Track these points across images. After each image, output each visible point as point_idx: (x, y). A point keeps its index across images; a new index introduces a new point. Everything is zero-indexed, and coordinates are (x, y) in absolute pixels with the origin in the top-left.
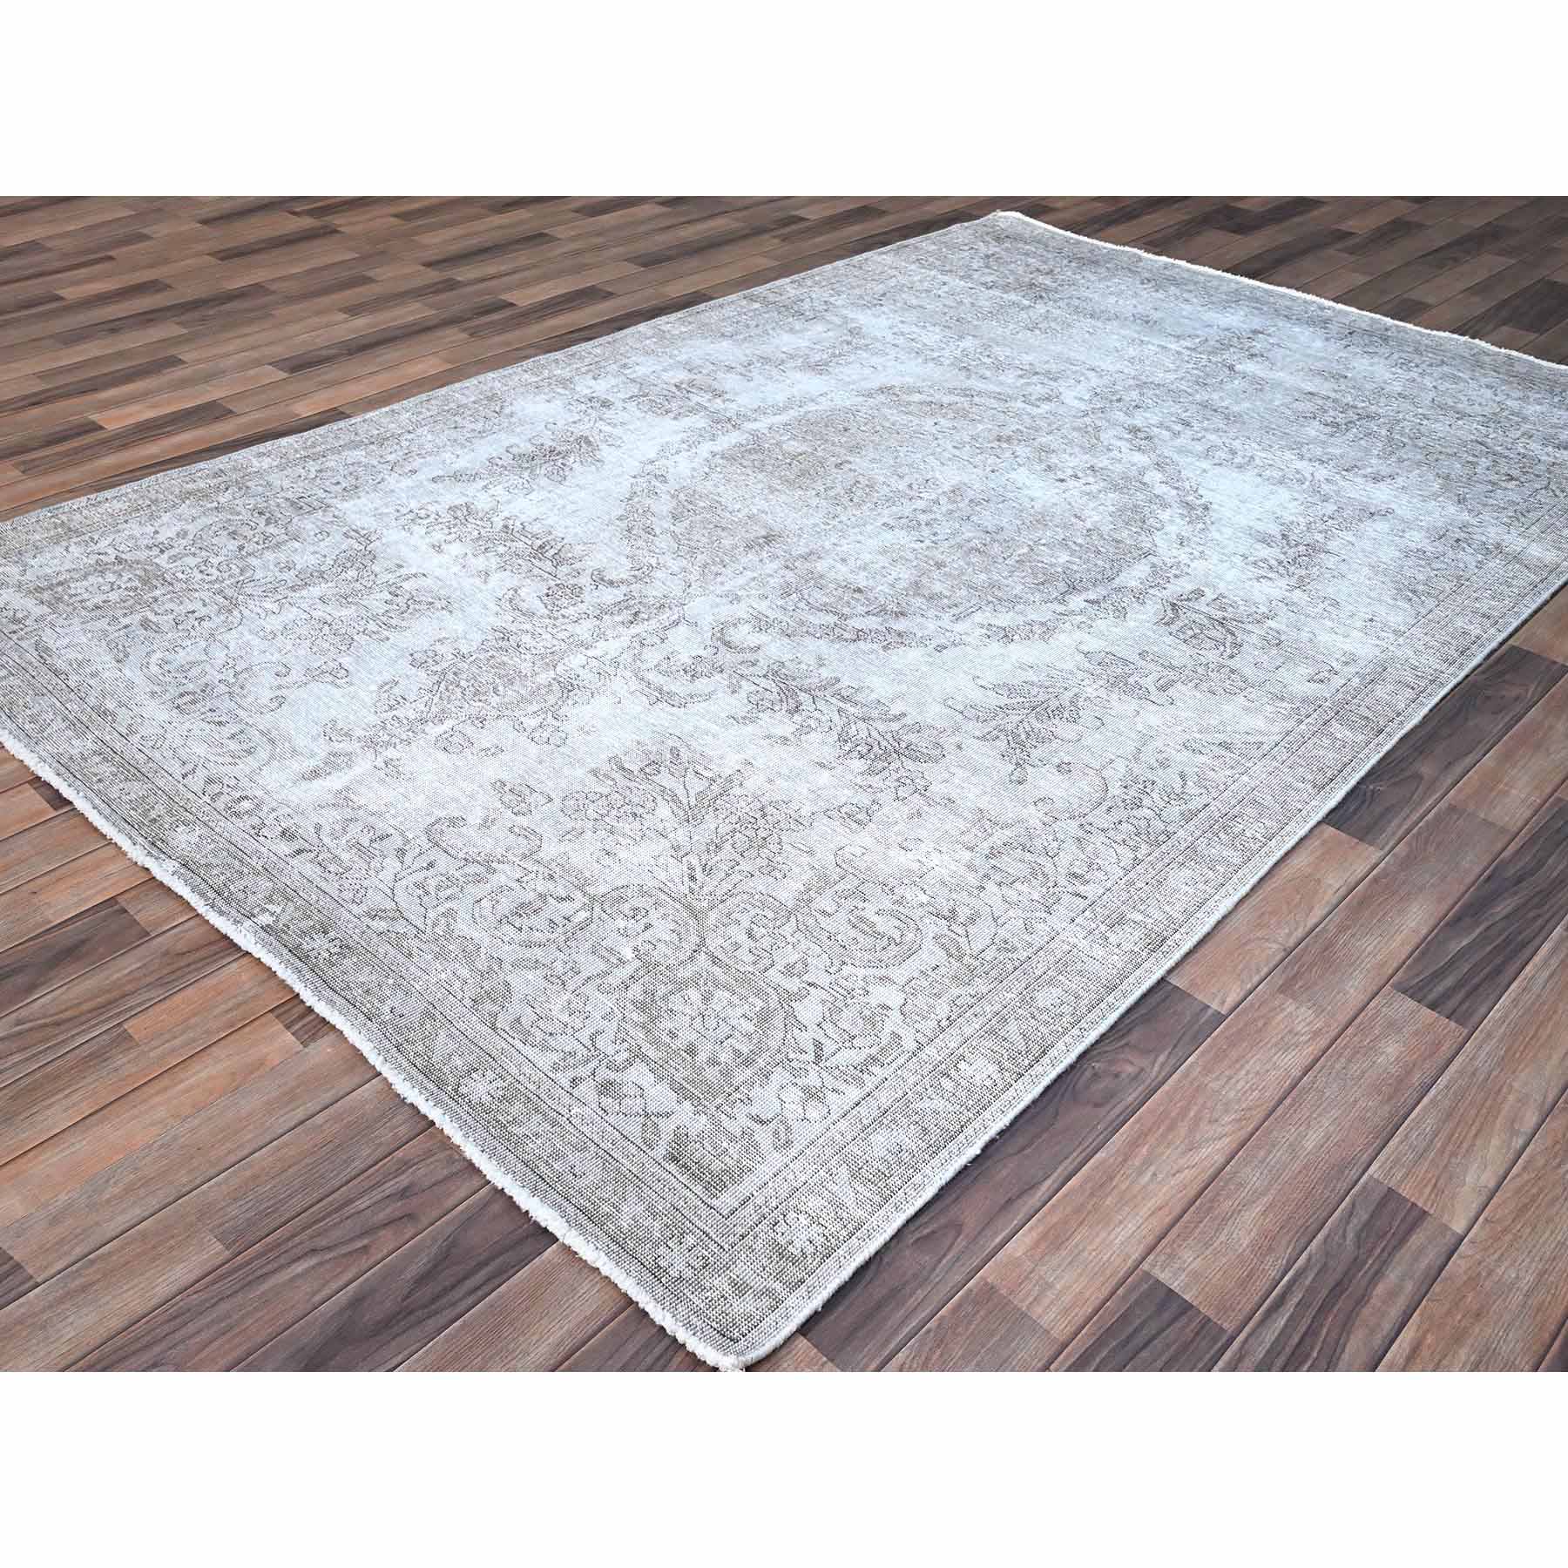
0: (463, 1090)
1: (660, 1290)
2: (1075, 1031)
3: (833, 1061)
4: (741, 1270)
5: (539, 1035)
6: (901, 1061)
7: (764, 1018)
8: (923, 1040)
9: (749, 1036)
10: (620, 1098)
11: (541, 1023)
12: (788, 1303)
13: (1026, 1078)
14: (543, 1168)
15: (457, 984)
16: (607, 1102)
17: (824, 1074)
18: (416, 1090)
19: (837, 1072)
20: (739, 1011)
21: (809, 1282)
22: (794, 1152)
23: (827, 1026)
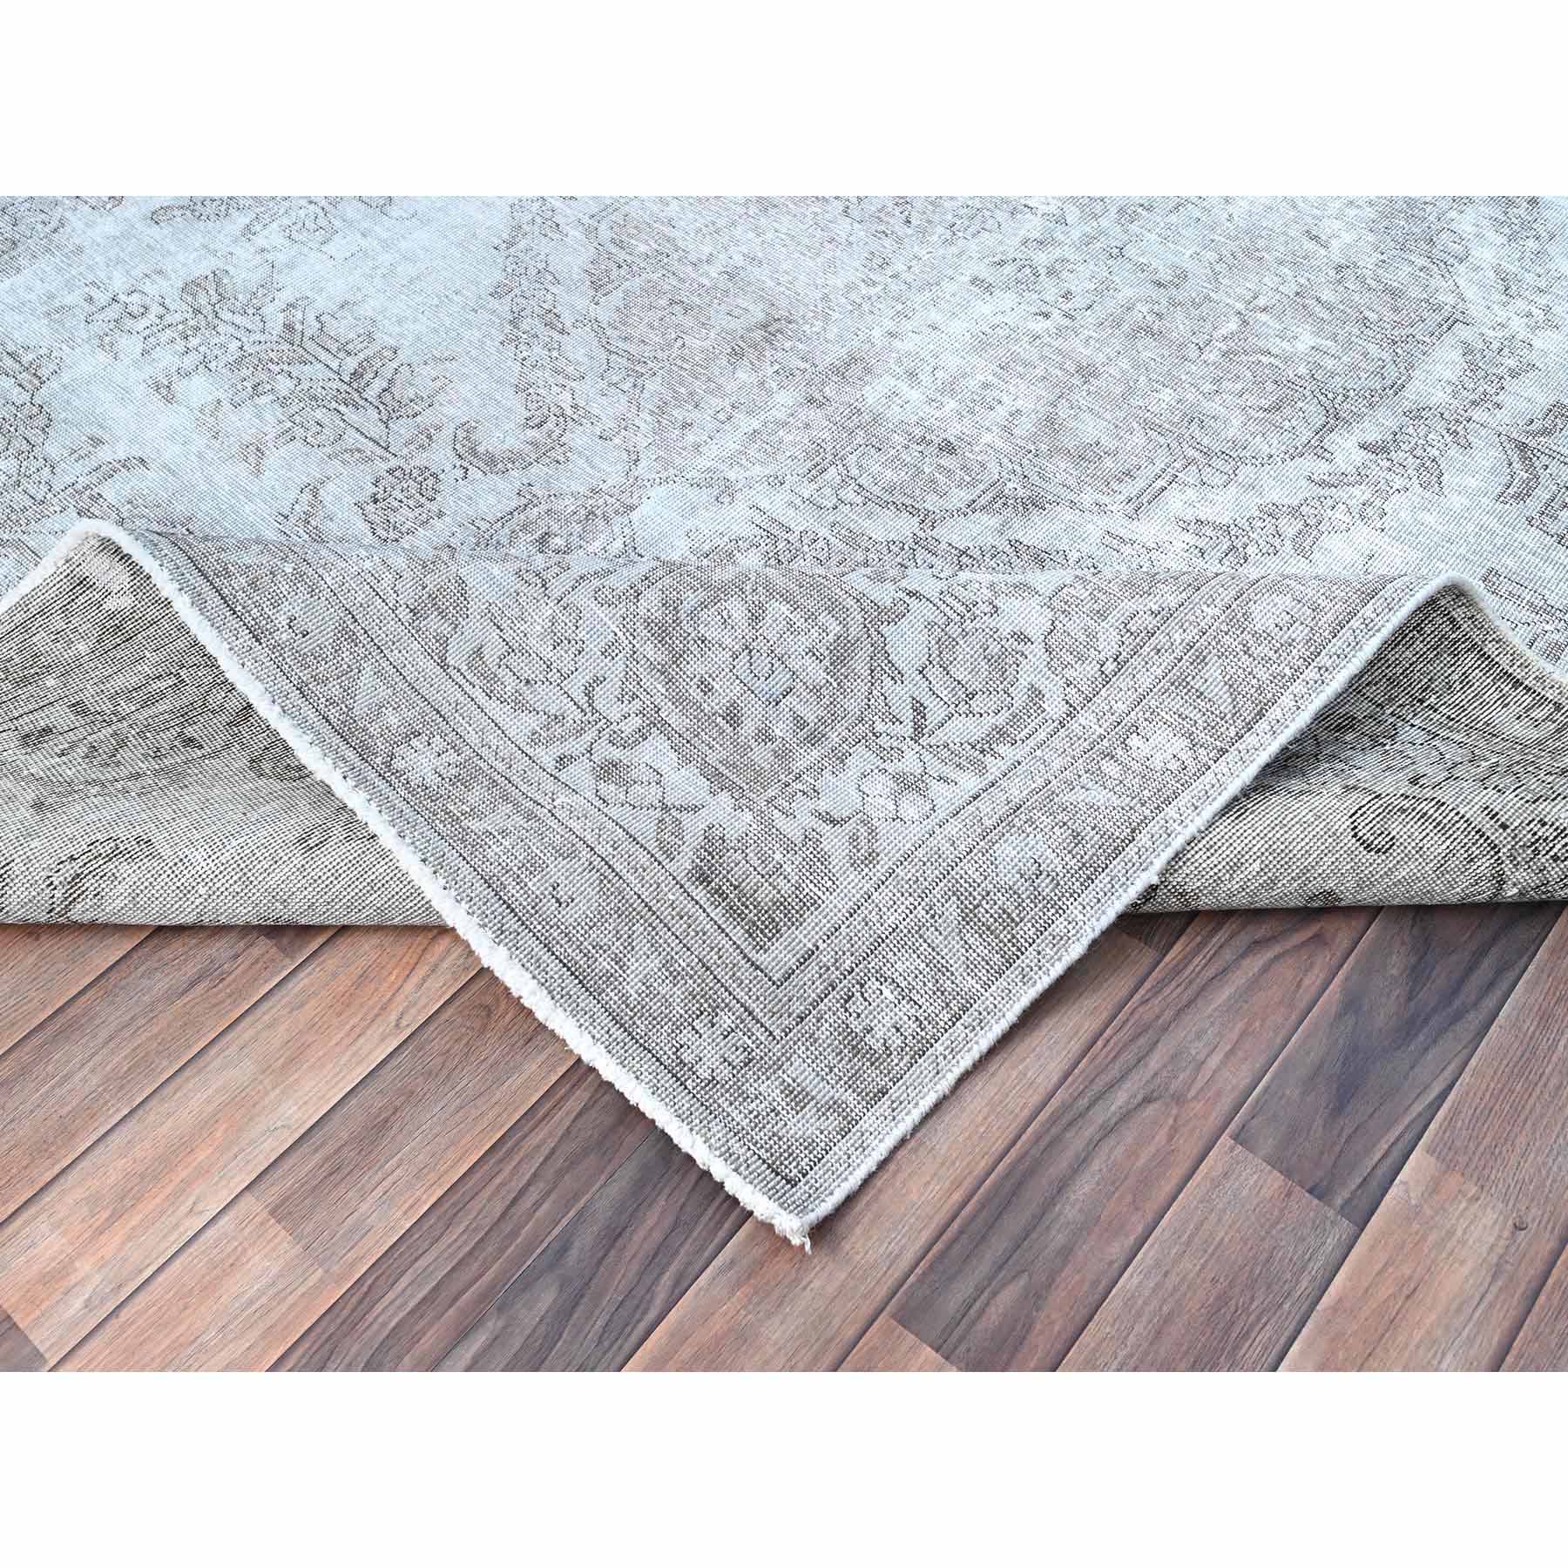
0: (398, 764)
1: (685, 1101)
2: (1311, 674)
3: (940, 736)
4: (799, 1070)
5: (510, 683)
6: (1042, 735)
7: (839, 656)
8: (1076, 699)
9: (816, 690)
10: (626, 784)
11: (512, 660)
12: (864, 1125)
13: (1232, 756)
14: (512, 889)
15: (388, 578)
16: (608, 789)
17: (927, 757)
18: (329, 761)
19: (945, 753)
20: (804, 642)
21: (894, 1092)
22: (881, 870)
23: (934, 673)
